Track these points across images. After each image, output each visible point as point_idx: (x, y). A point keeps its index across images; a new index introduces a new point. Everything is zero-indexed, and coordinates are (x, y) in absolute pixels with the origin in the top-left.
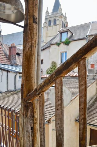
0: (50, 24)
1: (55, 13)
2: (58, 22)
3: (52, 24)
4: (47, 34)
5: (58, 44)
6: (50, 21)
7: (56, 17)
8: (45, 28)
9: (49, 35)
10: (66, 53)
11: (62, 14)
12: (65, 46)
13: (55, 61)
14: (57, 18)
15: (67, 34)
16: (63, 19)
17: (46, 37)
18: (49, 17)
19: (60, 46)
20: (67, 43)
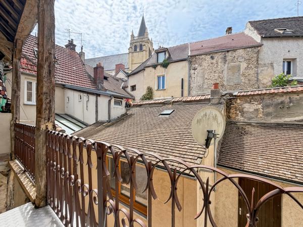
0: (135, 50)
1: (141, 37)
2: (144, 48)
3: (138, 50)
4: (132, 60)
5: (155, 67)
6: (136, 47)
7: (142, 41)
8: (131, 53)
9: (135, 62)
10: (163, 77)
11: (149, 39)
12: (163, 69)
13: (151, 86)
14: (143, 44)
15: (165, 54)
16: (149, 45)
17: (132, 64)
18: (134, 41)
19: (156, 68)
20: (165, 65)
